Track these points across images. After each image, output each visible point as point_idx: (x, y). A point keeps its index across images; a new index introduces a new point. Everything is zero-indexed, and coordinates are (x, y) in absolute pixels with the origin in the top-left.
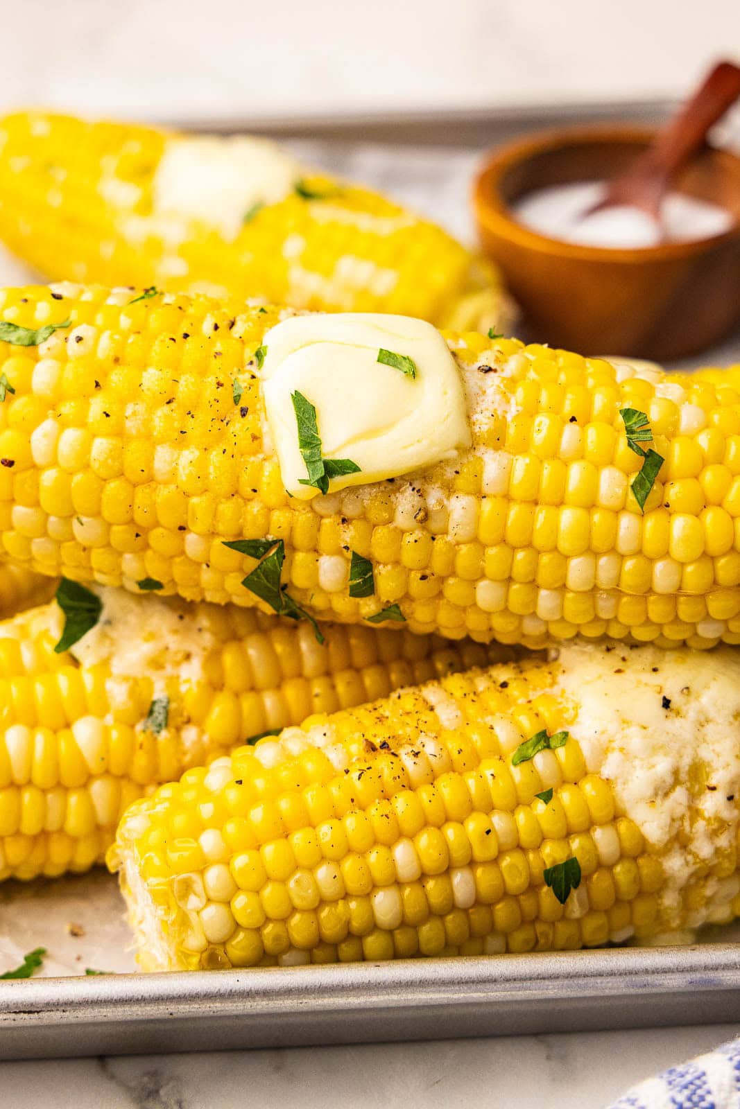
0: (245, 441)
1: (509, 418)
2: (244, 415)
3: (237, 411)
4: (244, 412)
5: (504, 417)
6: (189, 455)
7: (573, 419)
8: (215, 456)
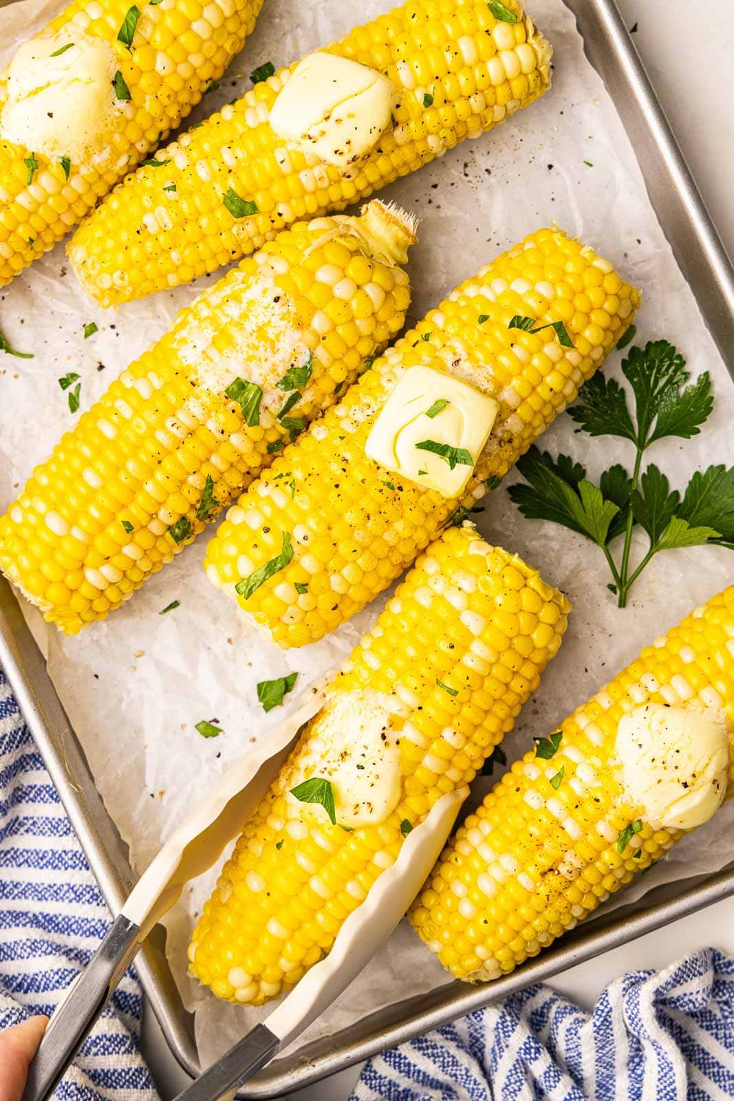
0: (412, 496)
1: (493, 374)
2: (402, 490)
3: (397, 491)
4: (400, 489)
5: (491, 376)
6: (399, 526)
7: (512, 345)
8: (408, 514)
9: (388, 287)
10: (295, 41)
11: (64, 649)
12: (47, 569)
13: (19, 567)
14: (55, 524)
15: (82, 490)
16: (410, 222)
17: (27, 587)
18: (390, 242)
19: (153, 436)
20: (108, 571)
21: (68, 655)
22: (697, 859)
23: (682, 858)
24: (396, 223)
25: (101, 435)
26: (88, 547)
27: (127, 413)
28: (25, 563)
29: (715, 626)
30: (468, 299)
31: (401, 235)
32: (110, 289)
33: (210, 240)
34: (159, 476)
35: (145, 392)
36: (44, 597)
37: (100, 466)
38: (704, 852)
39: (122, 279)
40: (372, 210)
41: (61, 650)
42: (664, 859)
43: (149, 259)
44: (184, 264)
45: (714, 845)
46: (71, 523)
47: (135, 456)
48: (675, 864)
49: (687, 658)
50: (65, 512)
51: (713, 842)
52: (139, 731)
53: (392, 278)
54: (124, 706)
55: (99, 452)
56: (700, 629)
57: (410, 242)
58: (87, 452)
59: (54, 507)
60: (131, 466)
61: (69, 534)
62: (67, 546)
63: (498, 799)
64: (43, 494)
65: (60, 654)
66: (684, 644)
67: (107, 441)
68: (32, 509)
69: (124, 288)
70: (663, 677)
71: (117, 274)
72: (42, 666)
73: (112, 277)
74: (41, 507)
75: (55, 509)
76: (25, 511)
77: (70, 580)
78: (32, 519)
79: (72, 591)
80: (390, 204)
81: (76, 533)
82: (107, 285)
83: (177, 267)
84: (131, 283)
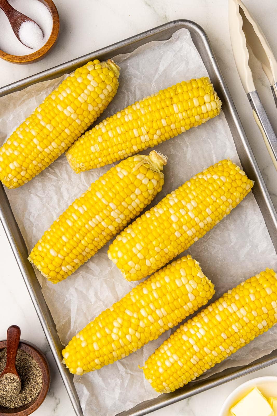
9: (158, 180)
10: (128, 97)
11: (47, 284)
12: (50, 267)
13: (41, 266)
14: (52, 253)
15: (62, 242)
16: (165, 159)
17: (43, 271)
18: (159, 165)
19: (84, 226)
20: (69, 267)
21: (48, 286)
22: (241, 360)
23: (236, 359)
24: (161, 158)
25: (67, 224)
26: (63, 260)
27: (75, 218)
28: (43, 264)
29: (246, 289)
30: (199, 179)
31: (162, 162)
32: (79, 168)
33: (111, 155)
34: (86, 238)
35: (81, 212)
36: (49, 275)
37: (68, 235)
38: (243, 358)
39: (83, 165)
40: (153, 154)
41: (46, 284)
42: (231, 359)
43: (92, 160)
44: (102, 162)
45: (247, 356)
46: (58, 253)
47: (79, 232)
48: (234, 361)
49: (237, 298)
50: (56, 249)
51: (247, 355)
52: (69, 310)
53: (159, 176)
54: (65, 302)
55: (67, 230)
56: (242, 289)
57: (165, 164)
58: (63, 229)
59: (52, 247)
60: (77, 235)
61: (57, 256)
62: (56, 259)
63: (174, 336)
64: (48, 242)
65: (46, 285)
66: (236, 293)
67: (69, 227)
68: (45, 247)
69: (83, 168)
70: (229, 303)
71: (81, 164)
72: (40, 289)
73: (80, 165)
74: (48, 247)
75: (53, 248)
76: (42, 247)
77: (57, 270)
78: (45, 250)
79: (57, 273)
80: (159, 153)
81: (59, 256)
82: (78, 167)
83: (100, 163)
84: (85, 166)
